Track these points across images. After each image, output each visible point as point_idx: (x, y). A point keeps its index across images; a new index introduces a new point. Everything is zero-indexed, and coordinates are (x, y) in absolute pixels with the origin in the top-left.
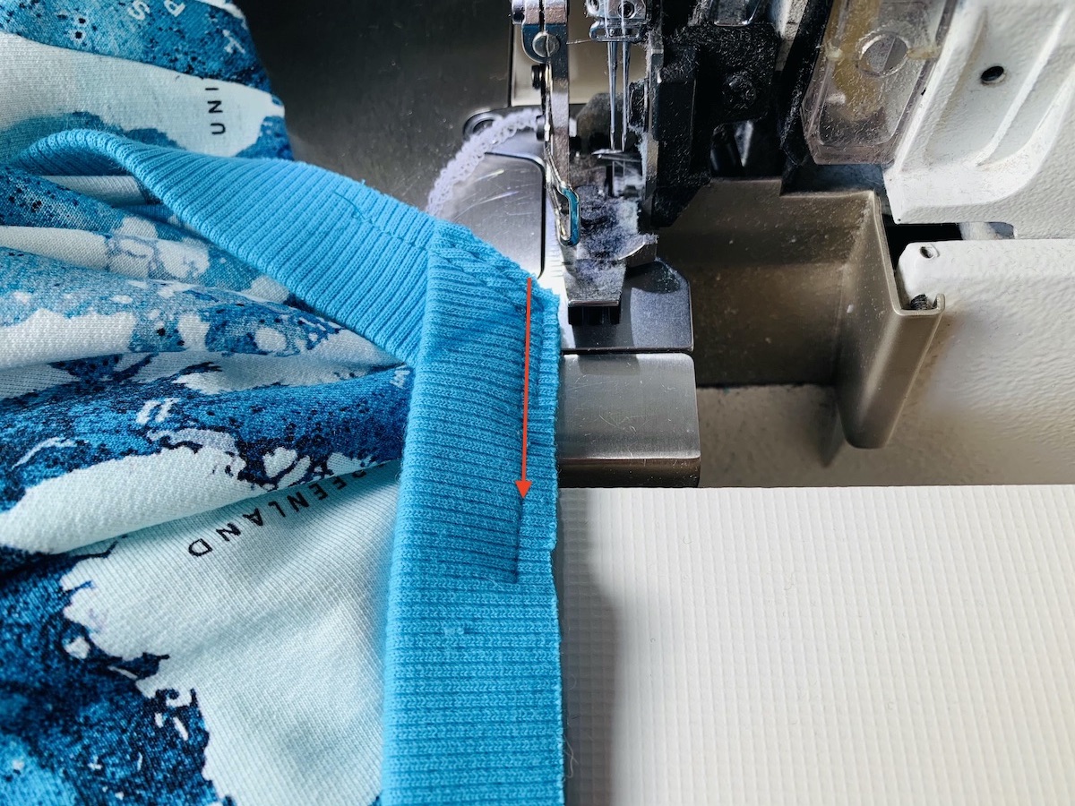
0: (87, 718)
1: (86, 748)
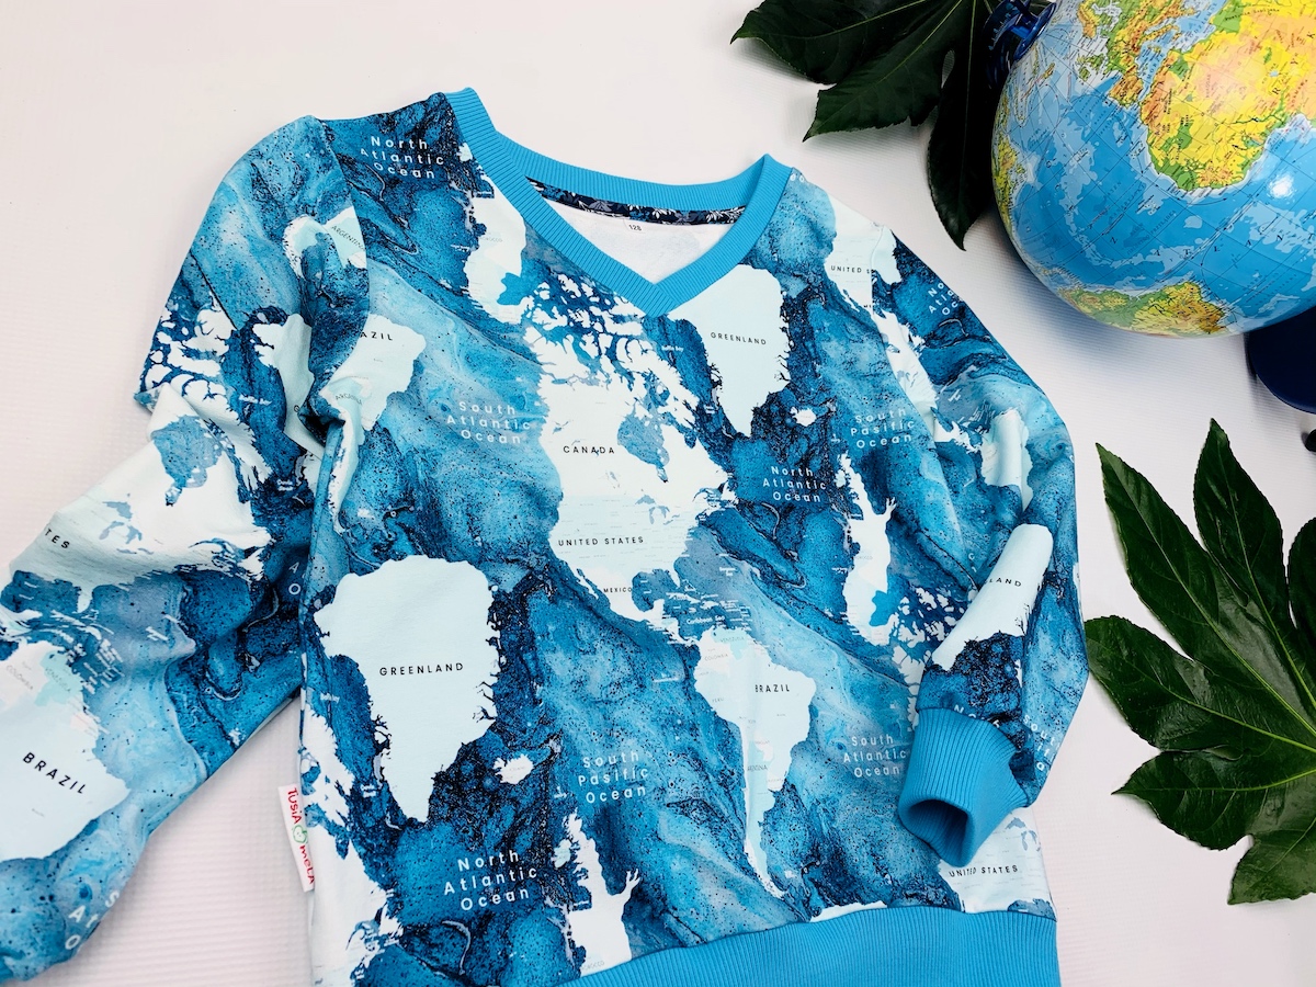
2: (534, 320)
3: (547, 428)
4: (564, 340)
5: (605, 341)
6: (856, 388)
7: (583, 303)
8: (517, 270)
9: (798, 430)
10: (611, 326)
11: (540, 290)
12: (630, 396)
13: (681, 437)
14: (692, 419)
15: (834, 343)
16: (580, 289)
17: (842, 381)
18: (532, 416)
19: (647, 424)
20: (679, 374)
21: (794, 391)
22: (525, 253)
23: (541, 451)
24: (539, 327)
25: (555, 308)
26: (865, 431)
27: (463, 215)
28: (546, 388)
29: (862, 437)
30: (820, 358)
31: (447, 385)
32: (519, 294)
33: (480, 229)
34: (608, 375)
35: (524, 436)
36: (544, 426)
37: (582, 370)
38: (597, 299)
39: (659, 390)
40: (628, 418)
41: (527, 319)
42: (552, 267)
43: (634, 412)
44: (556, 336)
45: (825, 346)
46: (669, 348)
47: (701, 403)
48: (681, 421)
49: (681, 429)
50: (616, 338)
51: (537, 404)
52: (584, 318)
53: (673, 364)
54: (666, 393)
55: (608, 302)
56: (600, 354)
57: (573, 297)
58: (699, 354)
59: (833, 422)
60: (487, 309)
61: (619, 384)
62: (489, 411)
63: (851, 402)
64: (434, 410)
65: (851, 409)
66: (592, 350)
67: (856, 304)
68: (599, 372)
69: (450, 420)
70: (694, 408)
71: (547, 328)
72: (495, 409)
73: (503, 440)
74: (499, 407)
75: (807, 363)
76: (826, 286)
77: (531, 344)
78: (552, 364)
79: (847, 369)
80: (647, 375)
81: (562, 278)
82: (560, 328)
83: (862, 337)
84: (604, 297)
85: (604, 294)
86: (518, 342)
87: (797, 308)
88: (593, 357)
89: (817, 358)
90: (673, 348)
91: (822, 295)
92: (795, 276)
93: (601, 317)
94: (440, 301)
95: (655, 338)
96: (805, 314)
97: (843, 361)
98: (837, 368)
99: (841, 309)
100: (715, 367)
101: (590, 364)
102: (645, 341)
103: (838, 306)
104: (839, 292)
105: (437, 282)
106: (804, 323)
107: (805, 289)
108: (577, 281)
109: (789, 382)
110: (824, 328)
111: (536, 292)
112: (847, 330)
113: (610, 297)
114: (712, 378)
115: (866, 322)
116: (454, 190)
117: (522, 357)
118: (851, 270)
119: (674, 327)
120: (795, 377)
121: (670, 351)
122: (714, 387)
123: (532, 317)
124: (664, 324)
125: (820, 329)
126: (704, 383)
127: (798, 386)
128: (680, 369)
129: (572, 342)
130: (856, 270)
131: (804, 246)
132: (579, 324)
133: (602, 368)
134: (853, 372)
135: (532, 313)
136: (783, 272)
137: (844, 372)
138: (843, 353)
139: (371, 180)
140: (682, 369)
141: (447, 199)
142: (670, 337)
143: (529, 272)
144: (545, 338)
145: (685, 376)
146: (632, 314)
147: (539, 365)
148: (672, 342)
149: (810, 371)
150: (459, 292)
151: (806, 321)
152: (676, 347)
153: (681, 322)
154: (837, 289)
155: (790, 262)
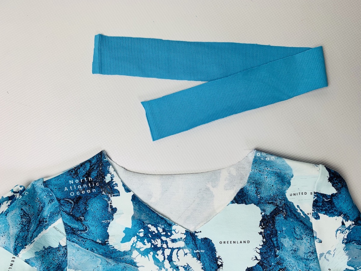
2: (136, 247)
4: (149, 255)
5: (167, 252)
7: (158, 236)
8: (130, 226)
10: (171, 245)
11: (140, 232)
15: (287, 239)
16: (157, 230)
17: (290, 260)
20: (201, 264)
21: (262, 265)
22: (133, 217)
24: (138, 250)
25: (146, 240)
27: (108, 206)
30: (279, 247)
32: (130, 236)
33: (114, 210)
34: (167, 270)
37: (155, 268)
38: (164, 233)
41: (133, 247)
42: (145, 222)
44: (145, 253)
45: (282, 240)
46: (197, 251)
50: (173, 249)
52: (158, 243)
53: (199, 259)
55: (169, 234)
56: (165, 259)
57: (154, 233)
58: (212, 252)
60: (115, 248)
66: (160, 258)
67: (303, 213)
68: (163, 269)
71: (142, 250)
75: (272, 249)
76: (287, 205)
77: (134, 258)
78: (143, 266)
79: (293, 254)
80: (186, 267)
81: (149, 226)
82: (147, 249)
83: (302, 235)
84: (167, 231)
85: (167, 230)
86: (129, 259)
87: (269, 220)
88: (161, 261)
89: (277, 247)
90: (199, 251)
91: (284, 211)
92: (269, 203)
93: (166, 241)
94: (95, 251)
95: (191, 247)
96: (274, 223)
97: (291, 249)
98: (288, 252)
99: (294, 217)
100: (220, 257)
101: (159, 265)
102: (186, 249)
103: (293, 215)
104: (295, 207)
105: (95, 242)
106: (272, 228)
107: (275, 209)
108: (156, 226)
109: (260, 261)
110: (283, 231)
111: (138, 234)
112: (295, 231)
113: (170, 231)
114: (218, 263)
115: (307, 224)
116: (104, 195)
117: (130, 265)
118: (301, 194)
119: (200, 242)
120: (264, 258)
121: (198, 252)
122: (219, 268)
123: (135, 246)
124: (195, 240)
125: (281, 231)
126: (214, 266)
127: (264, 263)
128: (202, 261)
129: (152, 255)
130: (304, 193)
131: (274, 187)
132: (156, 246)
133: (165, 266)
134: (296, 255)
135: (136, 244)
136: (262, 203)
137: (291, 255)
138: (292, 245)
139: (67, 206)
140: (203, 261)
141: (101, 200)
142: (198, 246)
143: (135, 225)
144: (140, 255)
145: (204, 264)
146: (180, 238)
147: (137, 268)
148: (199, 248)
149: (273, 254)
150: (104, 243)
151: (274, 227)
152: (201, 250)
153: (204, 239)
154: (293, 205)
155: (267, 197)
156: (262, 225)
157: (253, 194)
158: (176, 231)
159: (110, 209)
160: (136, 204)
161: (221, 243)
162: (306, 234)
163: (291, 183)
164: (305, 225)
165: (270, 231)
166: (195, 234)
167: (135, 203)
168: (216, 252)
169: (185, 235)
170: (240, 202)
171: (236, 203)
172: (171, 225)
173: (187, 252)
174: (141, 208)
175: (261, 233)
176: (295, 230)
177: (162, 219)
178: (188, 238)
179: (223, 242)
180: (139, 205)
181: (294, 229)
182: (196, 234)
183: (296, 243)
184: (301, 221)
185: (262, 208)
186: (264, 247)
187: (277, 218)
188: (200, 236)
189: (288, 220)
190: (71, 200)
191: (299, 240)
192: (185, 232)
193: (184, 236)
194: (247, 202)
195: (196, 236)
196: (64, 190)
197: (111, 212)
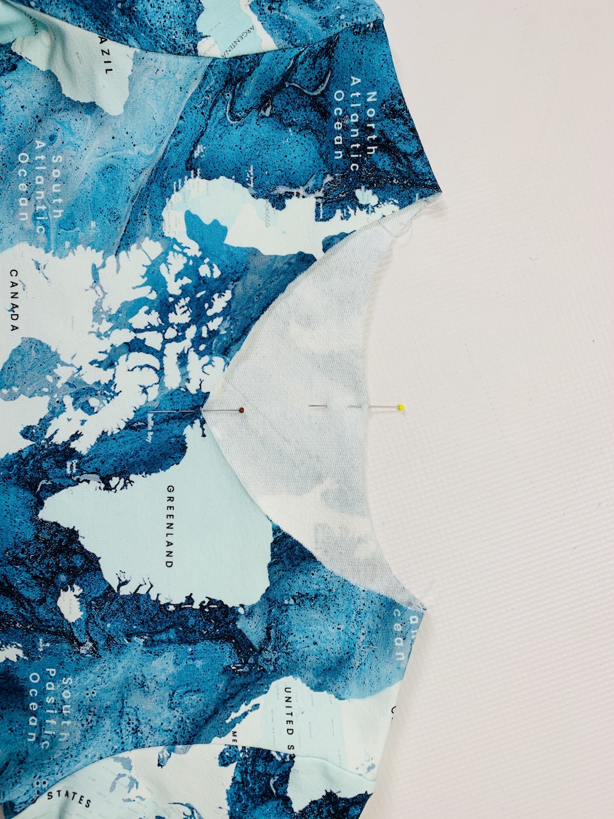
0: (191, 625)
1: (199, 631)
2: (171, 253)
3: (39, 254)
4: (149, 288)
5: (153, 340)
6: (110, 685)
7: (199, 317)
8: (231, 240)
9: (52, 589)
10: (173, 350)
11: (211, 266)
12: (83, 360)
13: (35, 422)
14: (59, 440)
15: (172, 669)
16: (216, 315)
17: (120, 670)
18: (52, 236)
19: (49, 378)
20: (116, 431)
21: (105, 596)
22: (254, 252)
23: (11, 243)
24: (163, 258)
25: (190, 281)
26: (50, 687)
27: (292, 185)
28: (86, 257)
29: (43, 681)
30: (152, 646)
31: (79, 142)
32: (202, 239)
33: (279, 202)
34: (107, 335)
35: (29, 225)
36: (41, 251)
37: (113, 304)
38: (205, 334)
39: (93, 402)
40: (55, 355)
41: (170, 244)
42: (239, 283)
43: (63, 364)
44: (154, 278)
45: (168, 656)
46: (151, 423)
47: (80, 456)
48: (55, 424)
49: (45, 423)
50: (160, 355)
51: (67, 244)
52: (180, 317)
53: (130, 425)
54: (90, 411)
55: (202, 347)
56: (136, 331)
57: (206, 305)
58: (145, 463)
59: (66, 646)
60: (176, 196)
61: (98, 348)
62: (55, 188)
63: (92, 676)
64: (49, 126)
65: (82, 675)
66: (140, 319)
67: (239, 720)
68: (110, 325)
69: (40, 144)
70: (73, 445)
71: (163, 268)
72: (57, 195)
73: (23, 202)
74: (60, 200)
75: (146, 625)
76: (261, 677)
77: (140, 245)
78: (118, 270)
79: (135, 679)
80: (112, 388)
81: (228, 295)
82: (164, 284)
83: (180, 711)
84: (209, 343)
85: (212, 343)
86: (141, 229)
87: (222, 626)
88: (130, 321)
89: (153, 641)
90: (150, 428)
91: (246, 669)
92: (268, 629)
93: (183, 337)
94: (174, 141)
95: (164, 406)
96: (214, 638)
97: (146, 676)
98: (137, 667)
99: (229, 694)
100: (129, 485)
101: (120, 315)
102: (157, 392)
103: (232, 691)
104: (255, 697)
105: (198, 141)
106: (202, 633)
107: (251, 643)
108: (226, 312)
109: (116, 592)
110: (193, 660)
111: (207, 260)
112: (191, 691)
113: (209, 352)
114: (114, 478)
115: (208, 727)
116: (324, 178)
117: (123, 232)
118: (289, 718)
119: (176, 432)
120: (125, 603)
121: (147, 425)
122: (101, 478)
123: (175, 251)
124: (180, 418)
125: (192, 654)
126: (107, 466)
127: (111, 604)
128: (124, 434)
129: (147, 297)
130: (290, 726)
131: (312, 647)
132: (172, 308)
133: (117, 331)
134: (131, 686)
135: (180, 252)
136: (270, 611)
137: (131, 674)
138: (157, 679)
139: (310, 75)
140: (123, 437)
141: (311, 169)
142: (164, 426)
143: (232, 255)
144: (149, 263)
145: (114, 439)
146: (190, 376)
147: (115, 252)
148: (158, 427)
149: (135, 627)
150: (191, 166)
151: (204, 638)
152: (152, 433)
153: (183, 443)
154: (259, 694)
155: (286, 623)
156: (212, 606)
157: (295, 585)
158: (210, 366)
159: (282, 190)
160: (290, 264)
161: (171, 489)
162: (182, 721)
163: (320, 693)
164: (207, 721)
165: (193, 626)
166: (196, 418)
167: (293, 261)
168: (144, 474)
169: (196, 392)
170: (276, 549)
171: (275, 539)
172: (225, 355)
173: (149, 395)
174: (276, 277)
175: (190, 600)
176: (195, 691)
177: (244, 331)
178: (188, 401)
179: (171, 494)
180: (284, 272)
181: (198, 690)
182: (197, 422)
183: (162, 690)
184: (216, 712)
185: (256, 609)
186: (153, 605)
187: (228, 647)
188: (191, 433)
189: (222, 676)
190: (323, 89)
191: (168, 698)
192: (204, 390)
193: (193, 388)
194: (273, 569)
195: (193, 423)
196: (353, 75)
197: (275, 192)
